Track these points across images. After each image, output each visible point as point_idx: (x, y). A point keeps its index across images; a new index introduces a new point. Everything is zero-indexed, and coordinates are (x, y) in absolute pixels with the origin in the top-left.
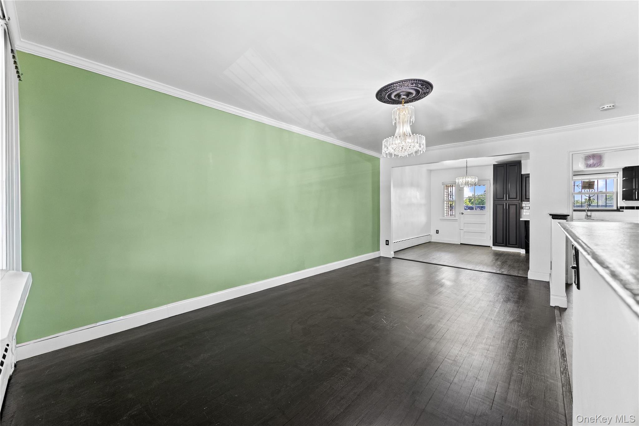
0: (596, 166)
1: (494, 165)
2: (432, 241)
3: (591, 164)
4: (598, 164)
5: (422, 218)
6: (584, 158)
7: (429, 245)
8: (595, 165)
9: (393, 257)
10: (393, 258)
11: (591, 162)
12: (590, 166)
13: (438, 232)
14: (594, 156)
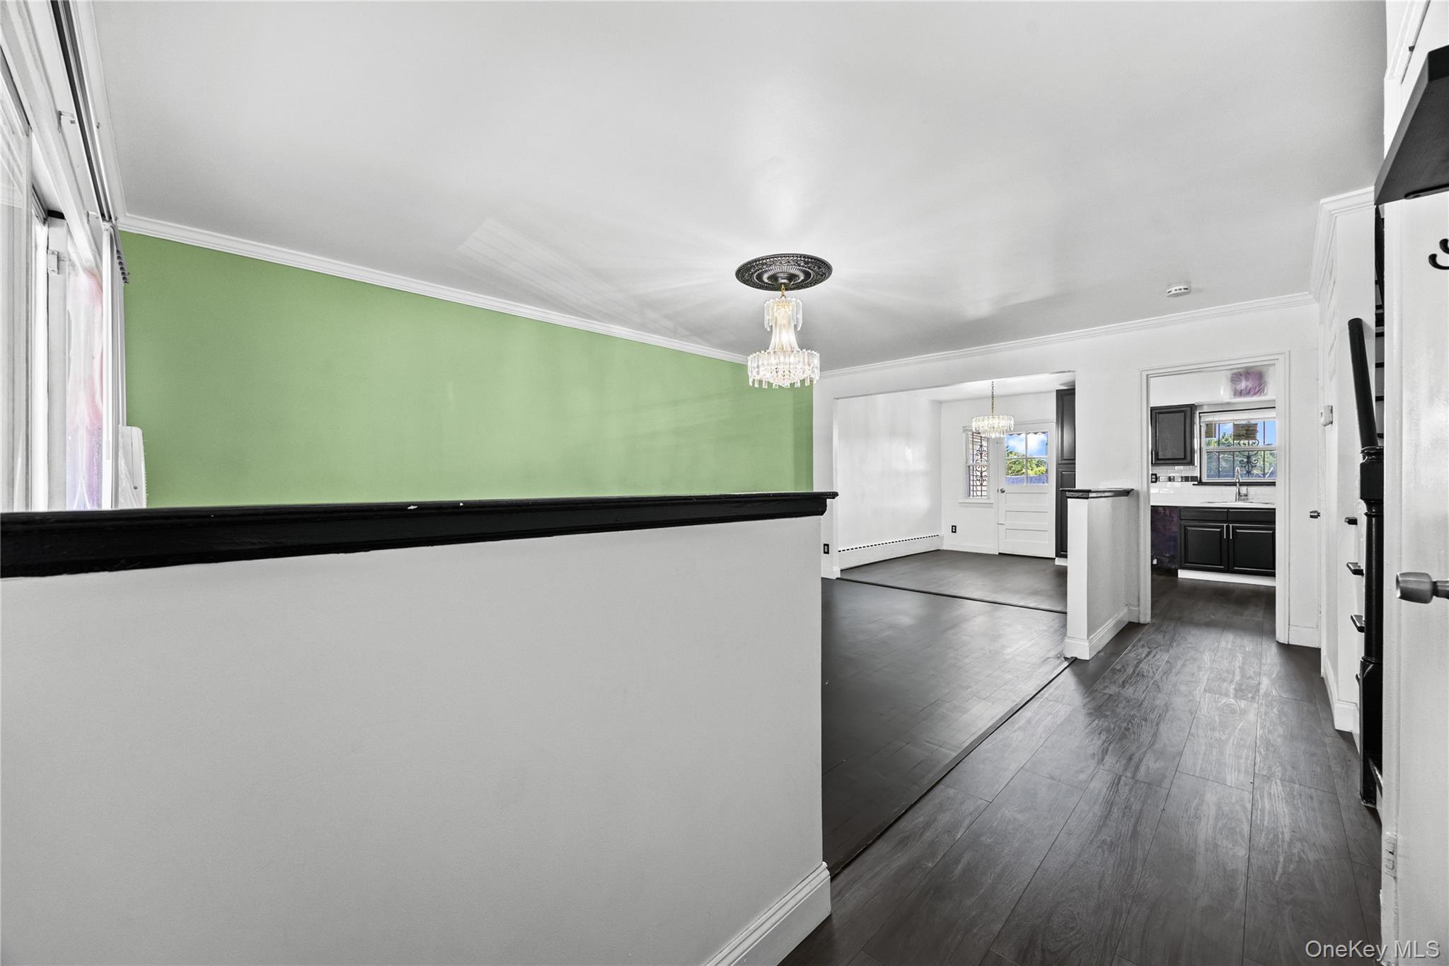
0: (1251, 393)
1: (1058, 392)
2: (944, 548)
3: (1241, 390)
4: (1255, 389)
5: (919, 501)
6: (1229, 376)
7: (936, 557)
8: (1249, 393)
9: (839, 576)
10: (837, 579)
11: (1243, 385)
12: (1240, 393)
13: (955, 529)
14: (1248, 373)
